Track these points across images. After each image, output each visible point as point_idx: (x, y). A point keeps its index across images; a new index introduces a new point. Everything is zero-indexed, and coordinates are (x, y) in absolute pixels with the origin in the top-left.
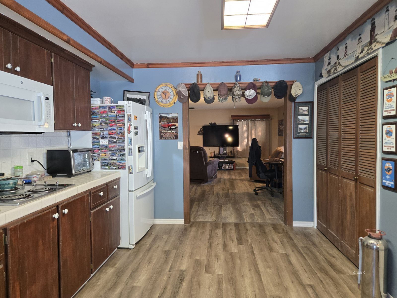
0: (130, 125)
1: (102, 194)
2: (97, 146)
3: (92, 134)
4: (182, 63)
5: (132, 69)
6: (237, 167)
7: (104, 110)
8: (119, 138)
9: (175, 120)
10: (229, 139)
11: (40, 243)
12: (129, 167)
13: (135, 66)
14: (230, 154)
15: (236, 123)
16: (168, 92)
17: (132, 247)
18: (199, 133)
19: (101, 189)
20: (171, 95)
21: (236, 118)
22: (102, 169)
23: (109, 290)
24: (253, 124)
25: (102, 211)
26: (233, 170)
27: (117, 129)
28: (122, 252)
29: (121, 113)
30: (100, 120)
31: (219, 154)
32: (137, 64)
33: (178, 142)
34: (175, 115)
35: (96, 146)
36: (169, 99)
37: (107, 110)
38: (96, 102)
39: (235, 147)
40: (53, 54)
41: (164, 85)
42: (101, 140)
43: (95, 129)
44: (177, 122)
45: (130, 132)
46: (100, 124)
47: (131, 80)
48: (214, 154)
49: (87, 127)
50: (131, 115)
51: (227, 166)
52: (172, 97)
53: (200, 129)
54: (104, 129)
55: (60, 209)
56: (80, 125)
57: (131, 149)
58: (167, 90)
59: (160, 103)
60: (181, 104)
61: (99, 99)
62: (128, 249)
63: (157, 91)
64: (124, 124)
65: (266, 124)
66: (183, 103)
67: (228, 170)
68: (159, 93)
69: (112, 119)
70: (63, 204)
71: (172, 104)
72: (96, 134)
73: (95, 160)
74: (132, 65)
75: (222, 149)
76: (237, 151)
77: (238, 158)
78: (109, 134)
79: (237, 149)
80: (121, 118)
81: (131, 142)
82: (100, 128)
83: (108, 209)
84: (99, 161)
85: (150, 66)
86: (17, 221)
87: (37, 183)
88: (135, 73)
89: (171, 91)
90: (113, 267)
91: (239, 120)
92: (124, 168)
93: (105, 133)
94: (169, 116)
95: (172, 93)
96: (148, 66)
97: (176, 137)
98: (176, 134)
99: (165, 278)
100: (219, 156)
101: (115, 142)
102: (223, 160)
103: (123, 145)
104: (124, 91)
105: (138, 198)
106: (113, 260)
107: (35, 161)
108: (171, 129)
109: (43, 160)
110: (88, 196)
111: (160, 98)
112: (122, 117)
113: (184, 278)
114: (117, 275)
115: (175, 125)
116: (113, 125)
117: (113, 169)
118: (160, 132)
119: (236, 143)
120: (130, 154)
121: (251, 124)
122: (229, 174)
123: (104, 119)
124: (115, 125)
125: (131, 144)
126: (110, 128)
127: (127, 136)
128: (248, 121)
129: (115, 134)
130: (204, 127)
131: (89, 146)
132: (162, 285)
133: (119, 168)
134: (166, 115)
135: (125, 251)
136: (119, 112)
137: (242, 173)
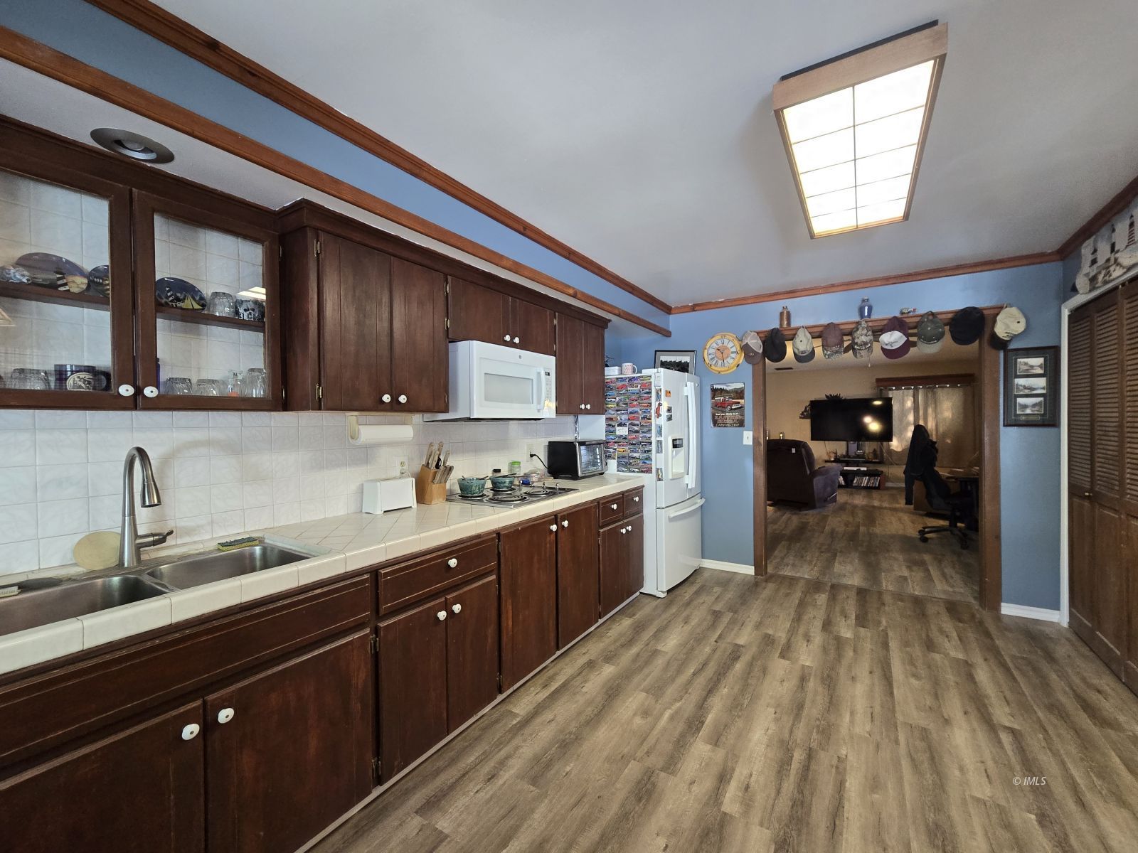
0: (660, 405)
1: (615, 507)
2: (613, 438)
3: (606, 419)
4: (752, 297)
5: (668, 316)
6: (889, 484)
7: (621, 384)
8: (642, 426)
9: (740, 394)
10: (873, 425)
11: (536, 558)
12: (657, 470)
13: (672, 312)
14: (871, 456)
15: (888, 394)
16: (727, 348)
17: (662, 595)
18: (802, 414)
19: (615, 500)
20: (733, 353)
21: (885, 383)
22: (618, 471)
23: (622, 646)
24: (930, 395)
25: (615, 531)
26: (878, 488)
27: (640, 412)
28: (646, 600)
29: (647, 388)
30: (617, 398)
31: (847, 455)
32: (677, 308)
33: (745, 432)
34: (739, 386)
35: (611, 437)
36: (728, 360)
37: (626, 383)
38: (612, 372)
39: (885, 443)
40: (557, 314)
41: (719, 337)
42: (618, 428)
43: (610, 411)
44: (742, 398)
45: (659, 415)
46: (617, 405)
47: (667, 334)
48: (836, 456)
49: (599, 409)
50: (661, 389)
51: (865, 481)
52: (733, 355)
53: (806, 408)
54: (623, 412)
55: (559, 520)
56: (588, 407)
57: (661, 443)
58: (725, 344)
59: (713, 367)
60: (750, 367)
61: (617, 368)
62: (655, 596)
63: (707, 347)
64: (651, 403)
65: (965, 394)
66: (753, 365)
67: (866, 488)
68: (711, 351)
69: (633, 397)
70: (562, 514)
71: (733, 367)
72: (611, 419)
73: (609, 457)
74: (667, 309)
75: (853, 446)
76: (891, 452)
77: (892, 464)
78: (629, 419)
79: (889, 446)
80: (646, 395)
81: (661, 431)
82: (617, 411)
83: (624, 531)
84: (614, 459)
85: (697, 308)
86: (511, 526)
87: (535, 484)
88: (673, 322)
89: (733, 346)
90: (630, 617)
91: (894, 388)
92: (649, 471)
93: (624, 417)
94: (728, 389)
95: (734, 349)
96: (694, 308)
97: (741, 424)
98: (740, 417)
99: (707, 650)
100: (846, 459)
101: (637, 432)
102: (855, 469)
103: (648, 435)
104: (656, 351)
105: (672, 520)
106: (632, 608)
107: (535, 455)
108: (731, 409)
109: (543, 454)
110: (595, 507)
111: (713, 358)
112: (648, 393)
113: (739, 657)
114: (635, 629)
115: (739, 403)
116: (634, 406)
117: (634, 471)
118: (714, 415)
119: (887, 435)
120: (659, 450)
121: (926, 396)
122: (870, 497)
123: (622, 397)
124: (637, 405)
125: (661, 435)
126: (630, 410)
127: (655, 421)
128: (916, 390)
129: (638, 419)
130: (814, 404)
131: (602, 436)
132: (702, 659)
133: (642, 472)
134: (722, 387)
135: (650, 599)
136: (643, 385)
137: (898, 496)
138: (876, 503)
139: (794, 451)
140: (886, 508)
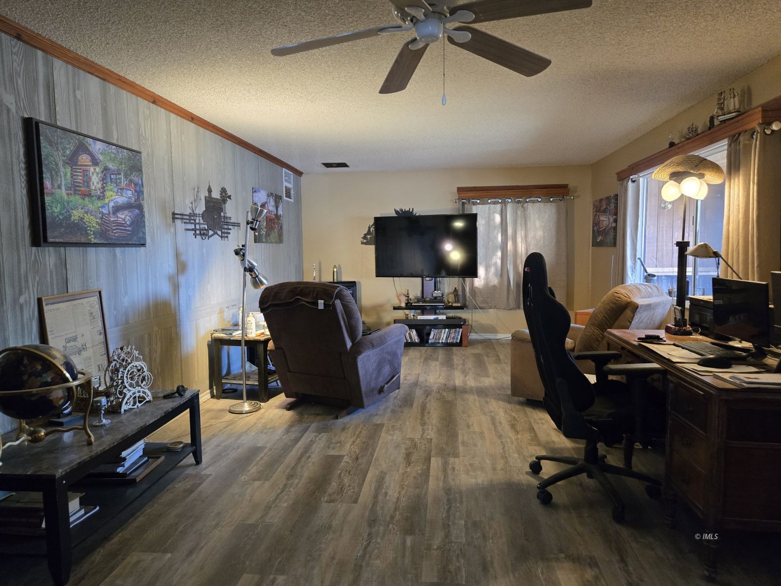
6: (473, 336)
10: (454, 254)
14: (451, 298)
15: (471, 209)
18: (365, 238)
21: (471, 194)
24: (519, 213)
26: (460, 344)
31: (422, 298)
39: (468, 280)
48: (408, 300)
51: (443, 335)
53: (369, 228)
65: (558, 212)
67: (448, 345)
75: (430, 283)
76: (473, 290)
77: (476, 308)
79: (472, 283)
91: (478, 201)
100: (421, 304)
102: (432, 317)
119: (469, 269)
121: (515, 213)
122: (449, 363)
128: (504, 203)
130: (381, 223)
137: (486, 358)
138: (458, 380)
139: (321, 304)
140: (471, 391)
